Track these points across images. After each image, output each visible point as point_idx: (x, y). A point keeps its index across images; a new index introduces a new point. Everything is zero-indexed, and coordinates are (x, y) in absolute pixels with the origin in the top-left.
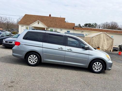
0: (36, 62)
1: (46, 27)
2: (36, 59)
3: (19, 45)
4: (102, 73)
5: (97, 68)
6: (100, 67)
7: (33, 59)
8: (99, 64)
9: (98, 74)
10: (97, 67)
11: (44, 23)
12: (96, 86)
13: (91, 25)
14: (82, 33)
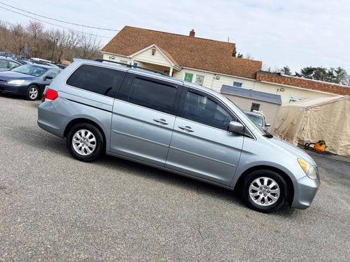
0: (91, 152)
1: (173, 65)
2: (93, 143)
3: (54, 99)
4: (275, 214)
5: (262, 196)
6: (274, 194)
7: (84, 142)
8: (271, 186)
9: (263, 214)
10: (264, 191)
11: (171, 54)
12: (228, 244)
13: (324, 73)
14: (279, 93)
